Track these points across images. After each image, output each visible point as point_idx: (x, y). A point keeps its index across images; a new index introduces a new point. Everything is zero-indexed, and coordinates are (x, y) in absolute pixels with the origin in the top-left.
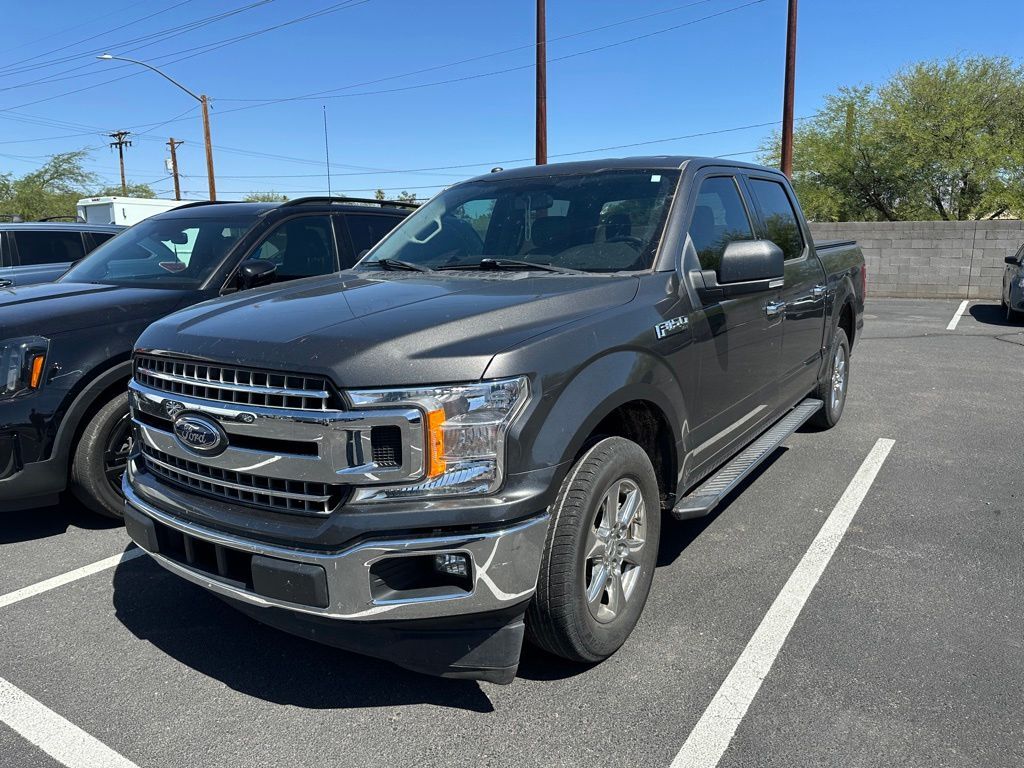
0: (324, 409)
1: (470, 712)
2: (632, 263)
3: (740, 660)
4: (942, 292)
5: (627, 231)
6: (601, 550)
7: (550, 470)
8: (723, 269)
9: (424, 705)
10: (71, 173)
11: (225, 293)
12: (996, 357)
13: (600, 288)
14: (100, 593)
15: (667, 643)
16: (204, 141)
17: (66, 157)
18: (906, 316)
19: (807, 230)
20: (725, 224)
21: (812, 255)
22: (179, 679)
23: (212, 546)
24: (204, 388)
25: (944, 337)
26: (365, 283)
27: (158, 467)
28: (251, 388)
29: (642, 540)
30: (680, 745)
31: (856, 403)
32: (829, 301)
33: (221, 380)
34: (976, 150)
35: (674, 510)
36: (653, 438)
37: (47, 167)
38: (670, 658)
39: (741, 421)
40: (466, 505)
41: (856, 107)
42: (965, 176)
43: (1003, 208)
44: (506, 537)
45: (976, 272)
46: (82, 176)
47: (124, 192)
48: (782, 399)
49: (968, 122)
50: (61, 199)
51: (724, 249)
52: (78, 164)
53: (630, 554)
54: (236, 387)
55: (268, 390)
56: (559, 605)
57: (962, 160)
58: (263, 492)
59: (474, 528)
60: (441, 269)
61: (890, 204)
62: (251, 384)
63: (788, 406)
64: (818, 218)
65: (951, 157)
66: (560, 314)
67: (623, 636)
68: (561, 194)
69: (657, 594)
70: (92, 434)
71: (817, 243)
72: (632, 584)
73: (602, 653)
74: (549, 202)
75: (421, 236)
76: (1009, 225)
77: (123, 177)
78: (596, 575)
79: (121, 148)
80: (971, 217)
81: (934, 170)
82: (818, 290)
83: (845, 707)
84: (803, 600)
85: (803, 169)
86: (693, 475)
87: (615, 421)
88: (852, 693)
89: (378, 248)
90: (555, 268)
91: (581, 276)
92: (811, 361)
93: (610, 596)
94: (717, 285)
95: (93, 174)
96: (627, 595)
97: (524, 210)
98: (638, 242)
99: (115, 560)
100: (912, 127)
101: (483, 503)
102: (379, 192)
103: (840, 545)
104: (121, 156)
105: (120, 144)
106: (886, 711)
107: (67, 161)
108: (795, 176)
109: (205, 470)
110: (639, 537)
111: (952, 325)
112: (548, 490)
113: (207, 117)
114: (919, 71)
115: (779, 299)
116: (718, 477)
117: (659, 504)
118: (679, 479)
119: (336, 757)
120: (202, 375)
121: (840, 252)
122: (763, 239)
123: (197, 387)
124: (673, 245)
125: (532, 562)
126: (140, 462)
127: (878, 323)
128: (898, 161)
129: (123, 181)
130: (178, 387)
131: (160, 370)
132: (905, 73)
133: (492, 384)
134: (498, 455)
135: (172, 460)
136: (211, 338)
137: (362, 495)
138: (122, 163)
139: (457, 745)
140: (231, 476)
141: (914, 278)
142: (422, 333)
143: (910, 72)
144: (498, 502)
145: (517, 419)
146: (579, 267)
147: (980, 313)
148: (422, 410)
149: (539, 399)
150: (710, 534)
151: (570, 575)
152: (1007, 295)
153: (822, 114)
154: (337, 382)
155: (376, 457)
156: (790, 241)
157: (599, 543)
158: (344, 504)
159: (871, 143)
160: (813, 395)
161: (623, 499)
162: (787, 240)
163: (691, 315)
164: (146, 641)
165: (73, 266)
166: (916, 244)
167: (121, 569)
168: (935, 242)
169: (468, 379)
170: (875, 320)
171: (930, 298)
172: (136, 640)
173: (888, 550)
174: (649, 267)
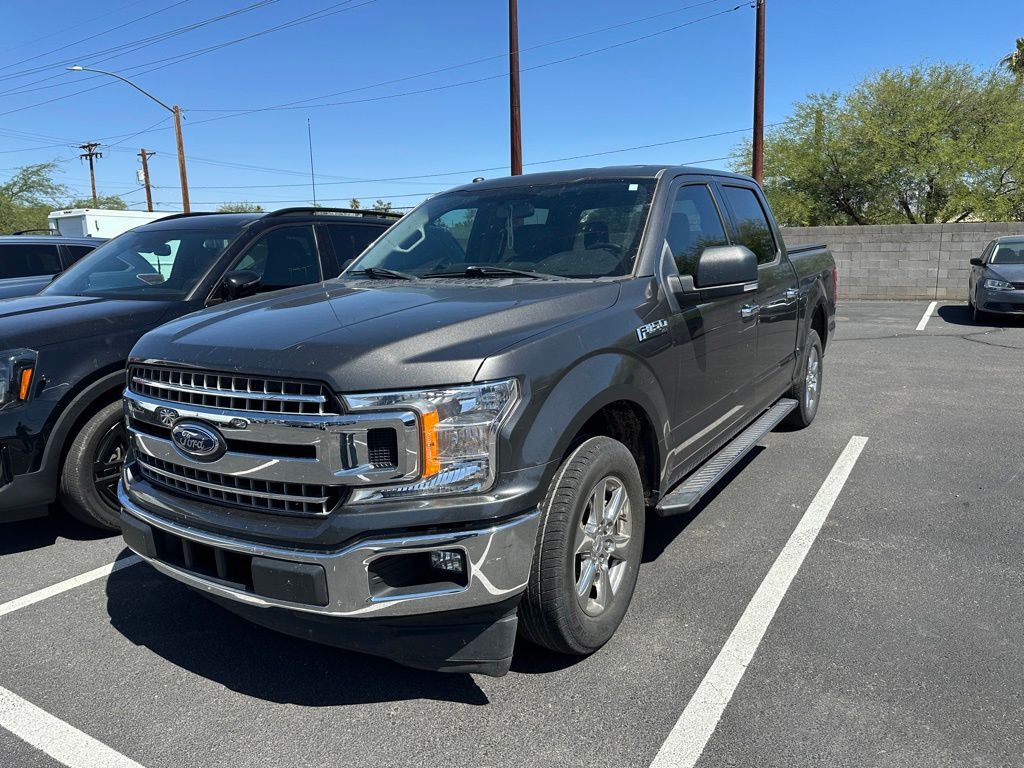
0: (321, 413)
1: (465, 705)
2: (612, 268)
3: (724, 649)
4: (911, 293)
5: (605, 238)
6: (589, 546)
7: (540, 468)
8: (699, 274)
9: (421, 700)
10: (41, 185)
11: (210, 304)
12: (964, 356)
13: (583, 293)
14: (93, 602)
15: (653, 635)
16: (177, 152)
17: (35, 169)
18: (876, 318)
19: (779, 236)
20: (700, 229)
21: (785, 259)
22: (178, 682)
23: (211, 549)
24: (201, 395)
25: (914, 338)
26: (350, 291)
27: (154, 474)
28: (249, 394)
29: (628, 536)
30: (669, 730)
31: (829, 403)
32: (801, 304)
33: (219, 387)
34: (941, 154)
35: (657, 507)
36: (636, 437)
37: (15, 179)
38: (657, 648)
39: (719, 421)
40: (460, 503)
41: (824, 113)
42: (931, 181)
43: (969, 210)
44: (499, 532)
45: (943, 274)
46: (52, 188)
47: (95, 203)
48: (758, 400)
49: (932, 128)
50: (30, 211)
51: (700, 255)
52: (47, 176)
53: (617, 550)
54: (233, 393)
55: (265, 396)
56: (550, 599)
57: (928, 165)
58: (262, 495)
59: (467, 525)
60: (427, 277)
61: (860, 208)
62: (249, 391)
63: (765, 405)
64: (790, 222)
65: (917, 162)
66: (546, 319)
67: (611, 628)
68: (542, 203)
69: (641, 588)
70: (81, 445)
71: (789, 247)
72: (619, 578)
73: (592, 645)
74: (531, 210)
75: (405, 245)
76: (974, 228)
77: (94, 189)
78: (585, 569)
79: (91, 160)
80: (938, 220)
81: (901, 175)
82: (791, 293)
83: (824, 691)
84: (783, 592)
85: (774, 175)
86: (675, 473)
87: (601, 421)
88: (831, 677)
89: (363, 257)
90: (539, 275)
91: (564, 282)
92: (784, 363)
93: (598, 590)
94: (695, 289)
95: (63, 186)
96: (614, 590)
97: (506, 219)
98: (617, 248)
99: (107, 570)
100: (879, 133)
101: (477, 501)
102: (354, 201)
103: (817, 539)
104: (92, 168)
105: (91, 155)
106: (863, 692)
107: (36, 173)
108: (767, 181)
109: (203, 475)
110: (624, 534)
111: (921, 326)
112: (539, 487)
113: (179, 128)
114: (884, 78)
115: (753, 302)
116: (698, 474)
117: (643, 501)
118: (662, 478)
119: (337, 751)
120: (199, 383)
121: (812, 256)
122: (737, 244)
123: (195, 395)
124: (652, 252)
125: (523, 558)
126: (136, 470)
127: (850, 325)
128: (865, 166)
129: (94, 193)
130: (175, 395)
131: (156, 379)
132: (870, 80)
133: (482, 386)
134: (490, 454)
135: (169, 467)
136: (206, 347)
137: (359, 496)
138: (92, 175)
139: (454, 736)
140: (230, 481)
141: (884, 281)
142: (415, 339)
143: (875, 80)
144: (491, 500)
145: (507, 421)
146: (561, 273)
147: (948, 314)
148: (416, 412)
149: (528, 399)
150: (692, 530)
151: (560, 570)
152: (973, 297)
153: (792, 121)
154: (333, 387)
155: (372, 459)
156: (762, 246)
157: (587, 539)
158: (341, 505)
159: (840, 149)
160: (788, 395)
161: (609, 496)
162: (759, 244)
163: (671, 318)
164: (143, 647)
165: (54, 278)
166: (885, 247)
167: (113, 578)
168: (903, 245)
169: (460, 381)
170: (847, 321)
171: (900, 300)
172: (133, 646)
173: (862, 543)
174: (630, 273)
